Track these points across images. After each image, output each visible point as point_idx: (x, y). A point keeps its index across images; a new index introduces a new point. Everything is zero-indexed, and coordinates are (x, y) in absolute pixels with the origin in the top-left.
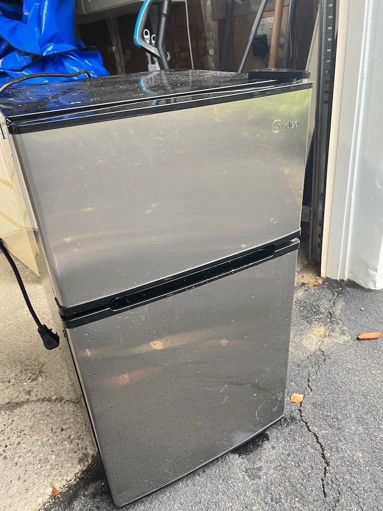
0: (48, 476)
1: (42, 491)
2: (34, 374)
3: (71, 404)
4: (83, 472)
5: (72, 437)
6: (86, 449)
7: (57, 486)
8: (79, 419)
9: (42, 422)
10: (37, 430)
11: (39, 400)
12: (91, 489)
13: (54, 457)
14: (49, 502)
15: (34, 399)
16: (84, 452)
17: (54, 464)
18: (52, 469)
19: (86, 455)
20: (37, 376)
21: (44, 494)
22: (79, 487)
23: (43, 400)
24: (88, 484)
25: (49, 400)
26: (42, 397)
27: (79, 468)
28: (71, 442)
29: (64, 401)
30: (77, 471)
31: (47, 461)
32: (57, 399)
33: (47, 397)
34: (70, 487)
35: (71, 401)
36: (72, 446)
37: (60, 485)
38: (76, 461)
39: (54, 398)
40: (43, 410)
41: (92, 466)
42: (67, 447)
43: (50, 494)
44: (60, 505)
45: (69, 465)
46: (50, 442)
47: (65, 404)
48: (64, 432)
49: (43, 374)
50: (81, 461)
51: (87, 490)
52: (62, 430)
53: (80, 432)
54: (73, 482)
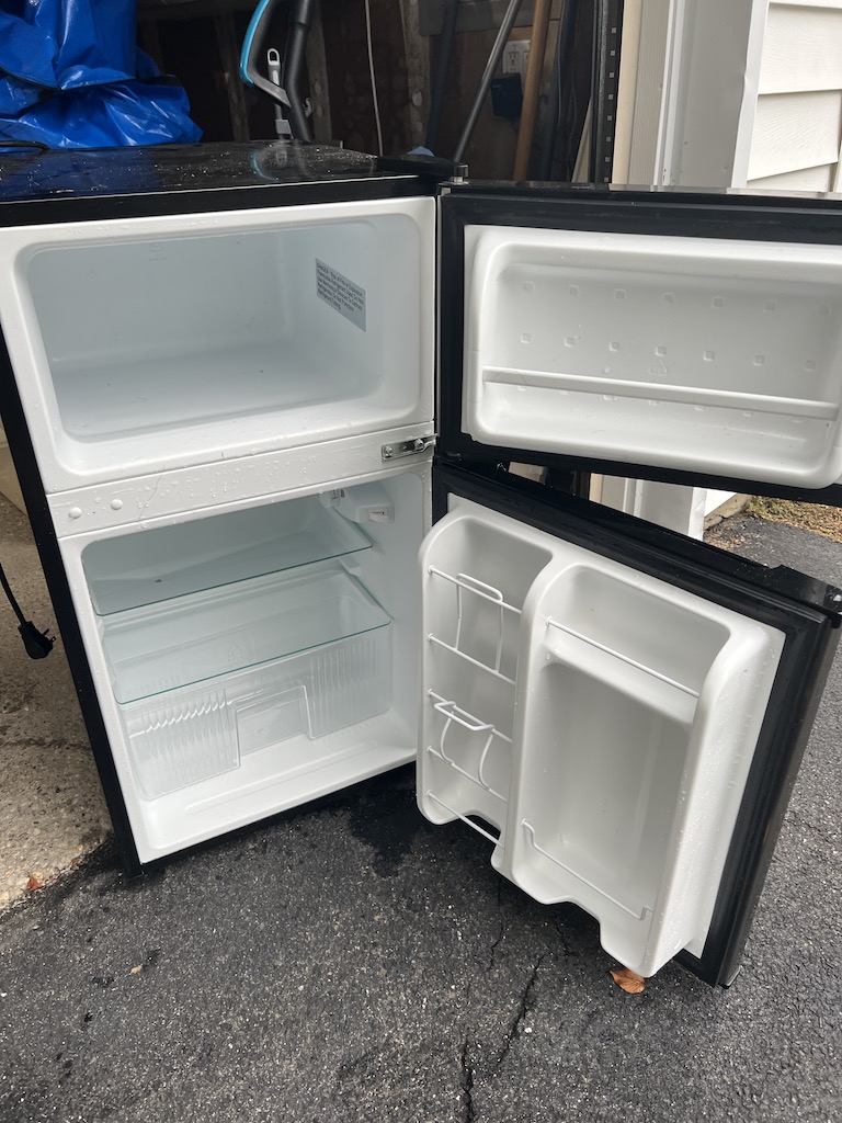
0: (25, 860)
1: (10, 882)
2: (15, 700)
3: (79, 751)
4: (87, 856)
5: (75, 802)
6: (97, 821)
7: (38, 875)
8: (90, 775)
9: (23, 777)
10: (12, 790)
11: (19, 743)
12: (97, 882)
13: (37, 831)
14: (21, 899)
15: (12, 739)
16: (93, 824)
17: (37, 842)
18: (32, 850)
19: (95, 832)
20: (21, 704)
21: (12, 887)
22: (78, 878)
23: (28, 743)
24: (94, 874)
25: (40, 743)
26: (27, 738)
27: (79, 851)
28: (72, 810)
29: (66, 746)
30: (77, 855)
31: (24, 837)
32: (54, 741)
33: (36, 739)
34: (61, 879)
35: (80, 747)
36: (72, 816)
37: (44, 875)
38: (76, 840)
39: (48, 740)
40: (26, 758)
41: (104, 848)
42: (65, 816)
43: (24, 887)
44: (40, 903)
45: (64, 845)
46: (34, 808)
47: (68, 751)
48: (60, 795)
49: (32, 701)
50: (85, 839)
51: (90, 882)
52: (58, 790)
53: (90, 796)
54: (68, 871)
